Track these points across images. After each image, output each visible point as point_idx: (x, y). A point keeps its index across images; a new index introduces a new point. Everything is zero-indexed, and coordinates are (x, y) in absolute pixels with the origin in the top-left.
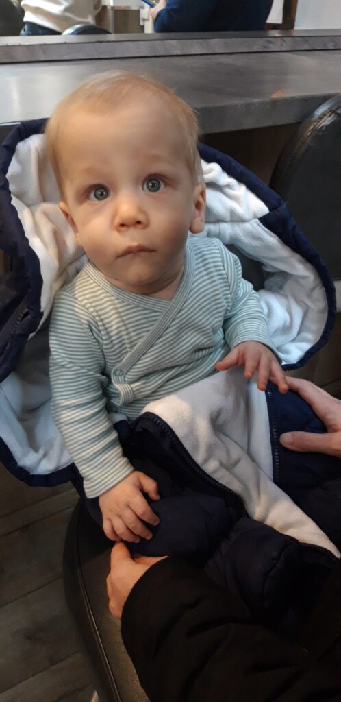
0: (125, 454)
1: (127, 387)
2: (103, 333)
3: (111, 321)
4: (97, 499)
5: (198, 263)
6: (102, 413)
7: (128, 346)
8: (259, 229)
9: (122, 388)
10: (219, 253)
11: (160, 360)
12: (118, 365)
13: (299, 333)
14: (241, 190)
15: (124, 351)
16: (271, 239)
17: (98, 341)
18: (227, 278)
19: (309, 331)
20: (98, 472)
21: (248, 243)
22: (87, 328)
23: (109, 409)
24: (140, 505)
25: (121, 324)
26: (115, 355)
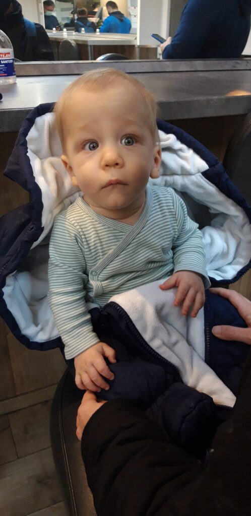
0: (94, 330)
1: (99, 283)
2: (85, 243)
3: (90, 237)
4: (73, 360)
5: (155, 203)
6: (81, 300)
7: (101, 254)
8: (202, 180)
9: (95, 284)
10: (171, 197)
11: (123, 266)
12: (94, 268)
14: (189, 153)
15: (98, 258)
16: (211, 188)
17: (81, 249)
18: (175, 215)
19: (242, 256)
20: (75, 340)
21: (194, 190)
22: (74, 239)
23: (87, 299)
24: (100, 364)
25: (97, 238)
26: (92, 260)
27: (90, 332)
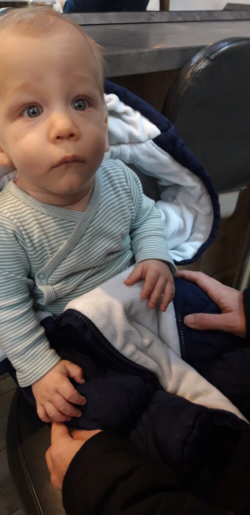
0: (52, 346)
1: (50, 288)
2: (27, 241)
3: (33, 231)
4: (30, 388)
5: (105, 181)
6: (30, 312)
7: (49, 252)
8: (154, 148)
9: (45, 289)
10: (123, 171)
11: (78, 264)
12: (42, 270)
13: (191, 234)
14: (136, 116)
15: (46, 257)
16: (164, 157)
17: (23, 248)
18: (131, 192)
19: (200, 232)
20: (28, 365)
21: (146, 162)
22: (12, 237)
23: (36, 308)
24: (67, 389)
25: (42, 233)
26: (39, 260)
27: (48, 349)
